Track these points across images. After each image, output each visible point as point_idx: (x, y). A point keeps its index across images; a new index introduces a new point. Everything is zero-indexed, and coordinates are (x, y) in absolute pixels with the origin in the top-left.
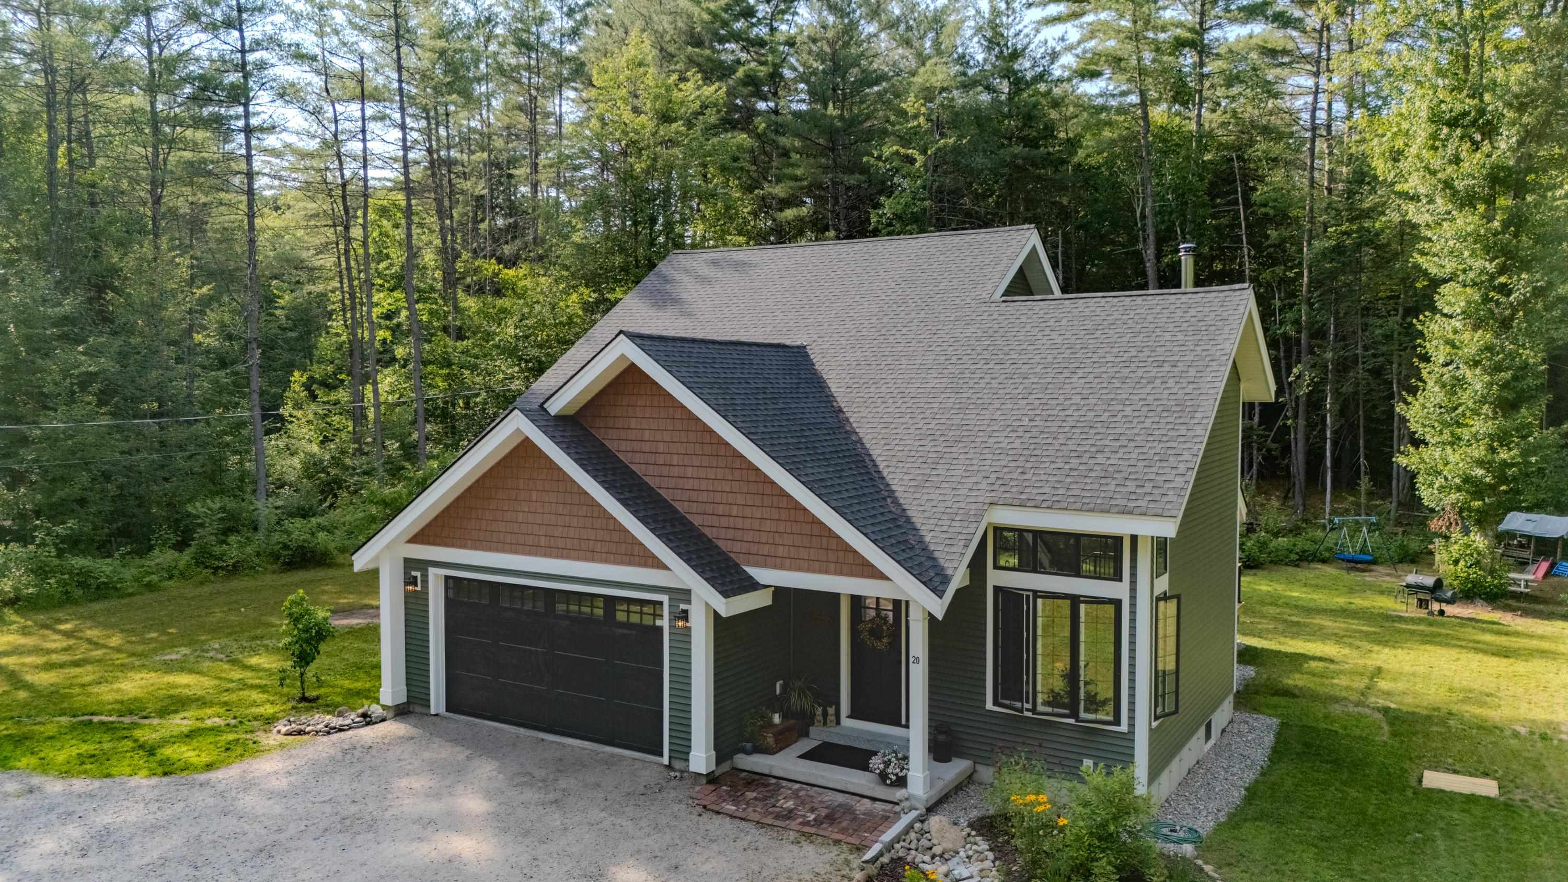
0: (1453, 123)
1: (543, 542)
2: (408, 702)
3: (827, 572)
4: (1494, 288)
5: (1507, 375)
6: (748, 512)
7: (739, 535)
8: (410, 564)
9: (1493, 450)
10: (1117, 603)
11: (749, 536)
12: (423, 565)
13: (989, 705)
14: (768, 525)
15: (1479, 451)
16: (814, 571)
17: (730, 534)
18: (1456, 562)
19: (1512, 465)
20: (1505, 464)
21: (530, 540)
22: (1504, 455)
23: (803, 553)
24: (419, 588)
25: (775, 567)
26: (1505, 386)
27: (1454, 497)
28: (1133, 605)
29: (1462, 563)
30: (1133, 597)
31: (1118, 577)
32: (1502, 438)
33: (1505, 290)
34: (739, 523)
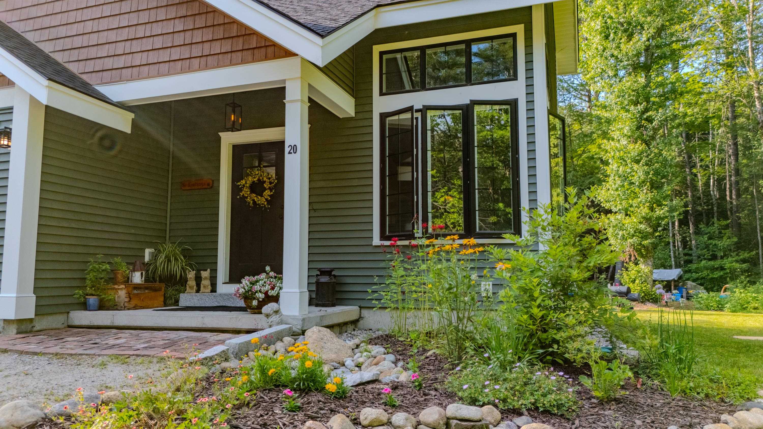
5: (656, 167)
9: (652, 209)
10: (513, 104)
13: (376, 241)
18: (634, 281)
26: (656, 173)
27: (631, 241)
28: (530, 102)
29: (637, 281)
31: (513, 76)
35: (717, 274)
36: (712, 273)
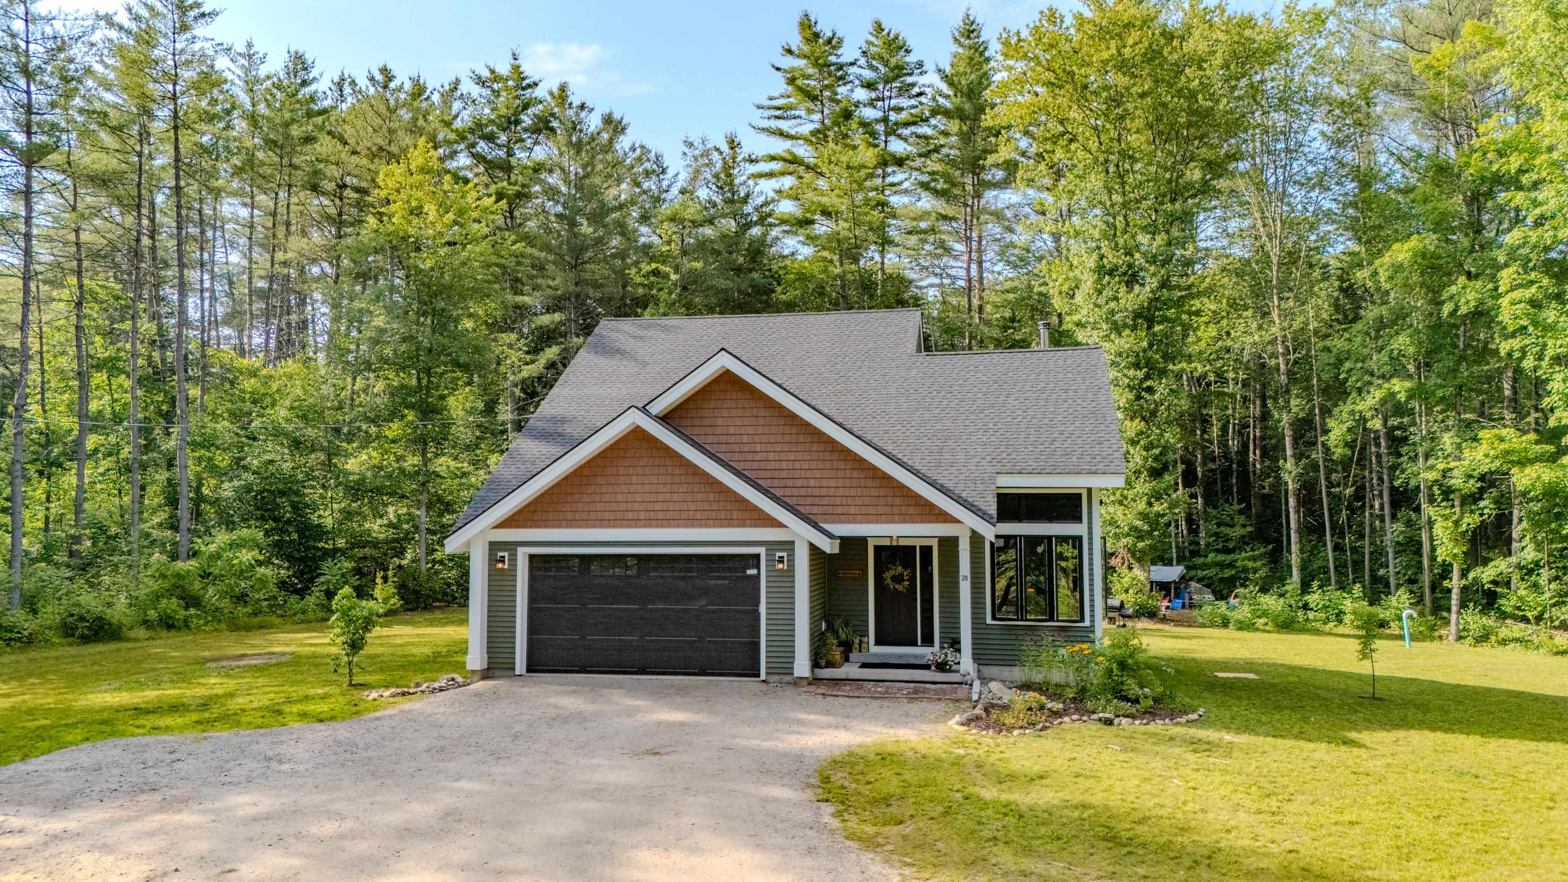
0: (1111, 273)
1: (642, 515)
2: (488, 668)
3: (893, 522)
4: (1143, 389)
5: (1156, 451)
6: (824, 483)
7: (817, 501)
8: (494, 546)
9: (1150, 504)
10: (1080, 538)
11: (825, 501)
12: (511, 546)
13: (989, 621)
14: (841, 492)
15: (1142, 506)
16: (882, 522)
17: (809, 501)
18: (1127, 591)
19: (1164, 515)
20: (1159, 515)
21: (630, 515)
22: (1158, 508)
23: (872, 510)
24: (506, 566)
25: (849, 522)
26: (1156, 459)
27: (1124, 541)
28: (1090, 539)
29: (1131, 591)
30: (1090, 533)
31: (1079, 519)
32: (1157, 496)
33: (1150, 390)
34: (817, 492)
35: (1228, 573)
36: (1222, 571)
